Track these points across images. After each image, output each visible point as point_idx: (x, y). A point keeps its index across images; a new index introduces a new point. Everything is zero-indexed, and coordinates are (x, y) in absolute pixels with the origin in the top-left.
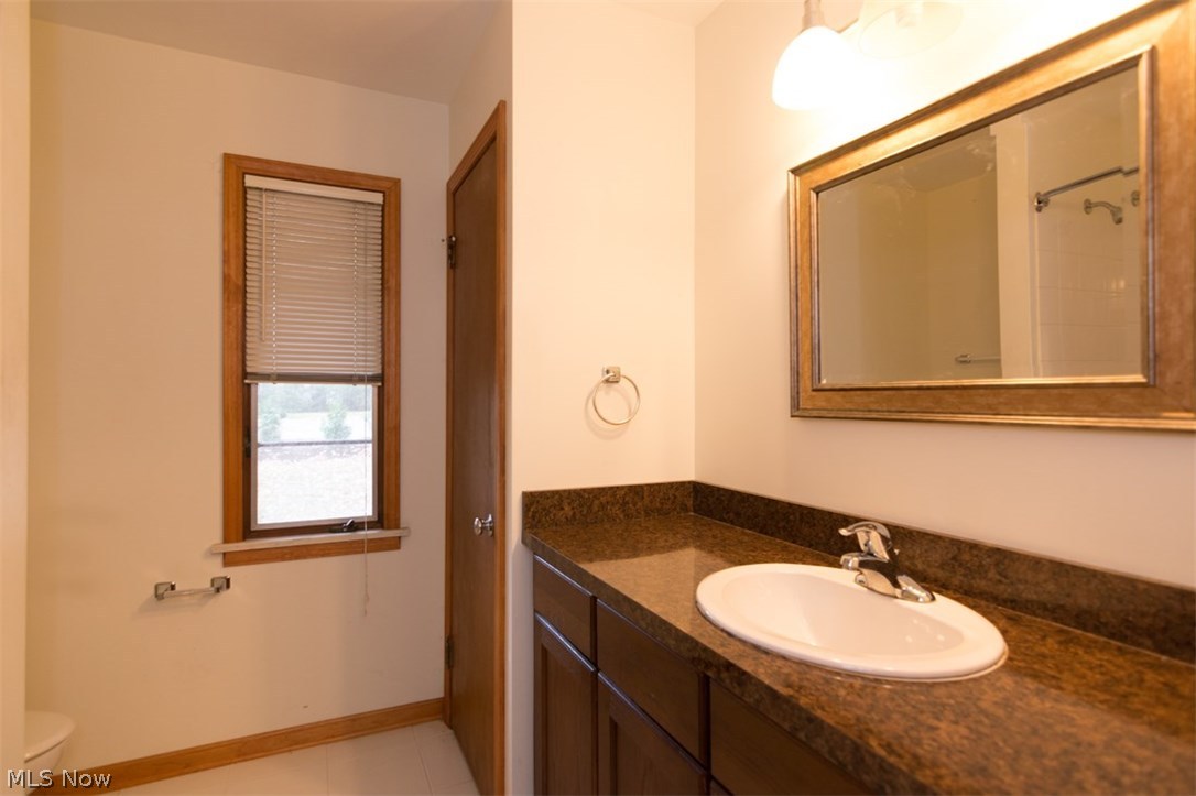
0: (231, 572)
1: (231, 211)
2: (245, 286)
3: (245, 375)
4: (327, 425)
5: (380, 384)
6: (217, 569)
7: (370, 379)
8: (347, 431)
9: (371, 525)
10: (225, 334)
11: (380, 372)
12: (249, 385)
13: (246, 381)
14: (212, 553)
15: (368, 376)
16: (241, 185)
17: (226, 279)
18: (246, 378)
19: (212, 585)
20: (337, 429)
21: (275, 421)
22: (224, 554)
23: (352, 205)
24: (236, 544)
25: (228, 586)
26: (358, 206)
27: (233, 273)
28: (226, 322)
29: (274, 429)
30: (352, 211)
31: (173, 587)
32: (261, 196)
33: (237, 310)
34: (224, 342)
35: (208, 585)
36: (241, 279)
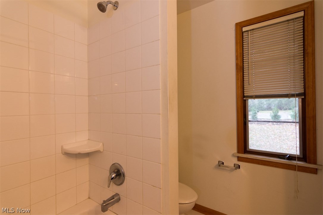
0: (240, 163)
1: (238, 42)
2: (243, 66)
3: (244, 97)
4: (272, 114)
5: (303, 97)
6: (235, 161)
7: (298, 95)
8: (279, 117)
9: (299, 159)
10: (237, 83)
11: (303, 92)
12: (245, 100)
13: (244, 99)
14: (233, 155)
15: (296, 94)
16: (241, 32)
17: (237, 65)
18: (244, 98)
19: (234, 166)
20: (276, 116)
21: (255, 113)
22: (238, 157)
23: (287, 22)
24: (242, 155)
25: (239, 168)
26: (290, 22)
27: (239, 63)
28: (237, 79)
29: (255, 115)
30: (287, 25)
31: (223, 163)
32: (248, 33)
33: (241, 75)
34: (237, 86)
35: (233, 166)
36: (242, 64)
